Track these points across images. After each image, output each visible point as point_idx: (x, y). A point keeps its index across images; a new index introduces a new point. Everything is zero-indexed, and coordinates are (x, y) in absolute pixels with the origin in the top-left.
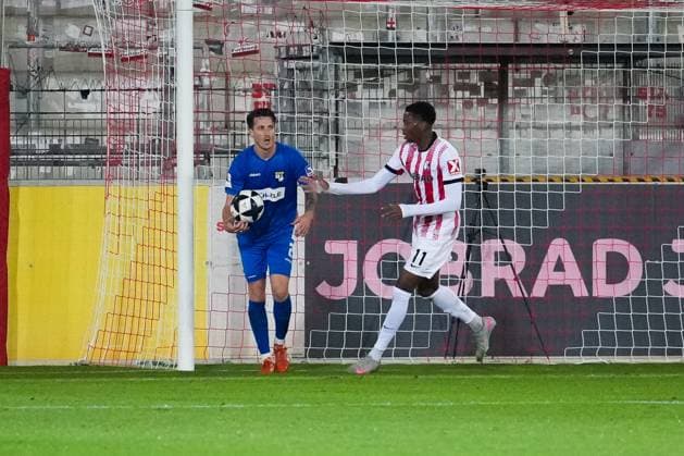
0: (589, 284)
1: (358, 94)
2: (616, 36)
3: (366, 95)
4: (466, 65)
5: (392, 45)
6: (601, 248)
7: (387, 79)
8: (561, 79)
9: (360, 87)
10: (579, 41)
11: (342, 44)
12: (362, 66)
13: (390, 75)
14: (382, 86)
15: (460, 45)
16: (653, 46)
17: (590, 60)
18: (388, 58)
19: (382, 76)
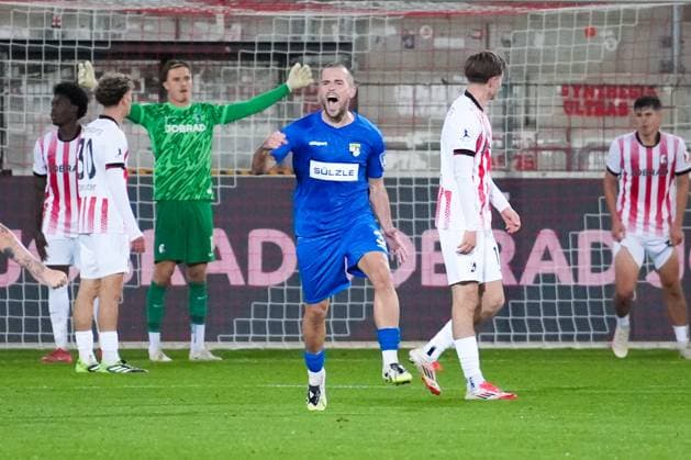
0: (245, 273)
1: (24, 88)
2: (273, 36)
3: (31, 90)
4: (128, 62)
5: (57, 42)
6: (257, 238)
7: (51, 75)
8: (219, 75)
9: (24, 83)
10: (238, 39)
11: (8, 41)
12: (26, 62)
13: (53, 71)
14: (46, 82)
15: (122, 42)
16: (309, 44)
17: (248, 57)
18: (52, 55)
19: (46, 71)
